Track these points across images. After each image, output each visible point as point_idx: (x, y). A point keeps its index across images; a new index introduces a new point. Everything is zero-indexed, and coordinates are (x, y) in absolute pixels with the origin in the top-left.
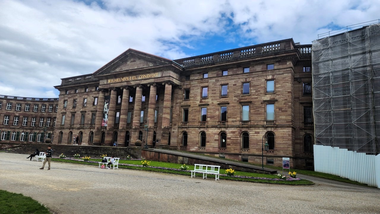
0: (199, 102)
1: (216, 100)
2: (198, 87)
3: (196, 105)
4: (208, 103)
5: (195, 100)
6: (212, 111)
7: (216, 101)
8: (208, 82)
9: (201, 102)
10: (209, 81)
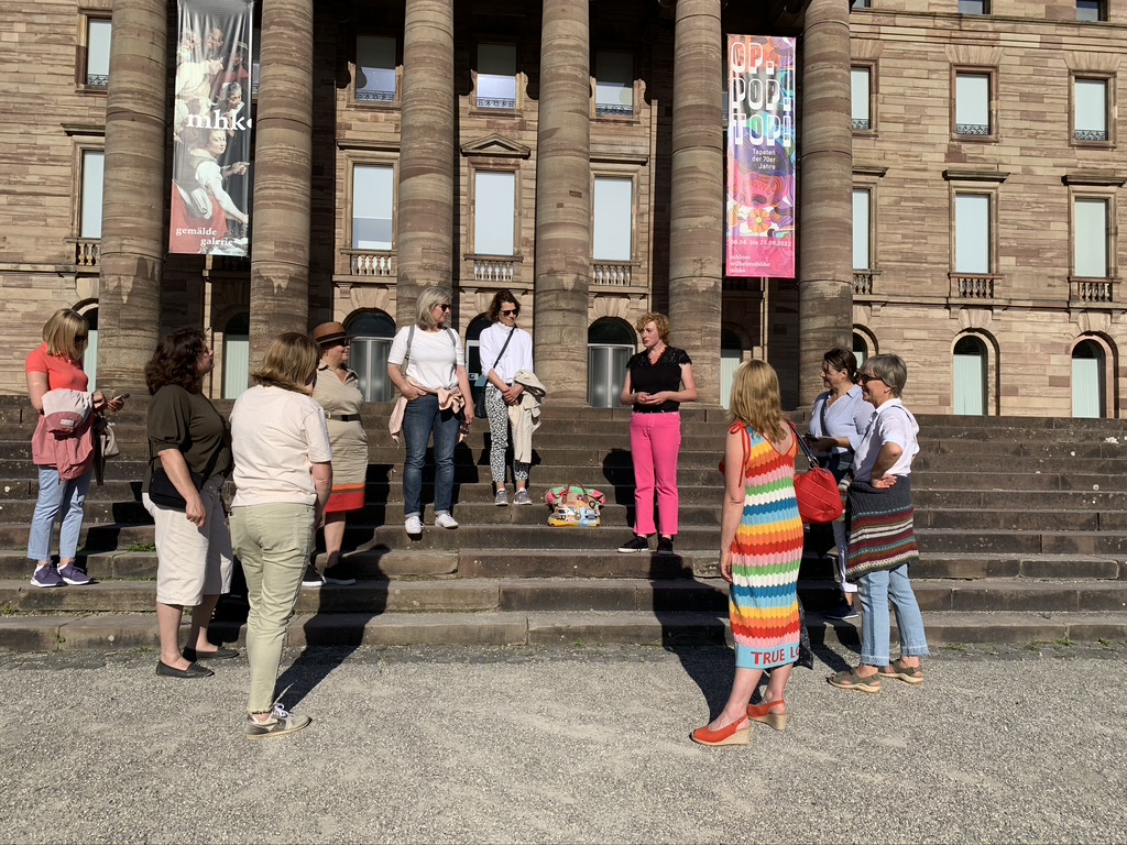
0: (942, 157)
1: (1050, 153)
2: (933, 65)
3: (925, 170)
4: (1003, 169)
5: (912, 138)
6: (1025, 217)
7: (1050, 161)
8: (992, 43)
9: (953, 154)
10: (1002, 36)
